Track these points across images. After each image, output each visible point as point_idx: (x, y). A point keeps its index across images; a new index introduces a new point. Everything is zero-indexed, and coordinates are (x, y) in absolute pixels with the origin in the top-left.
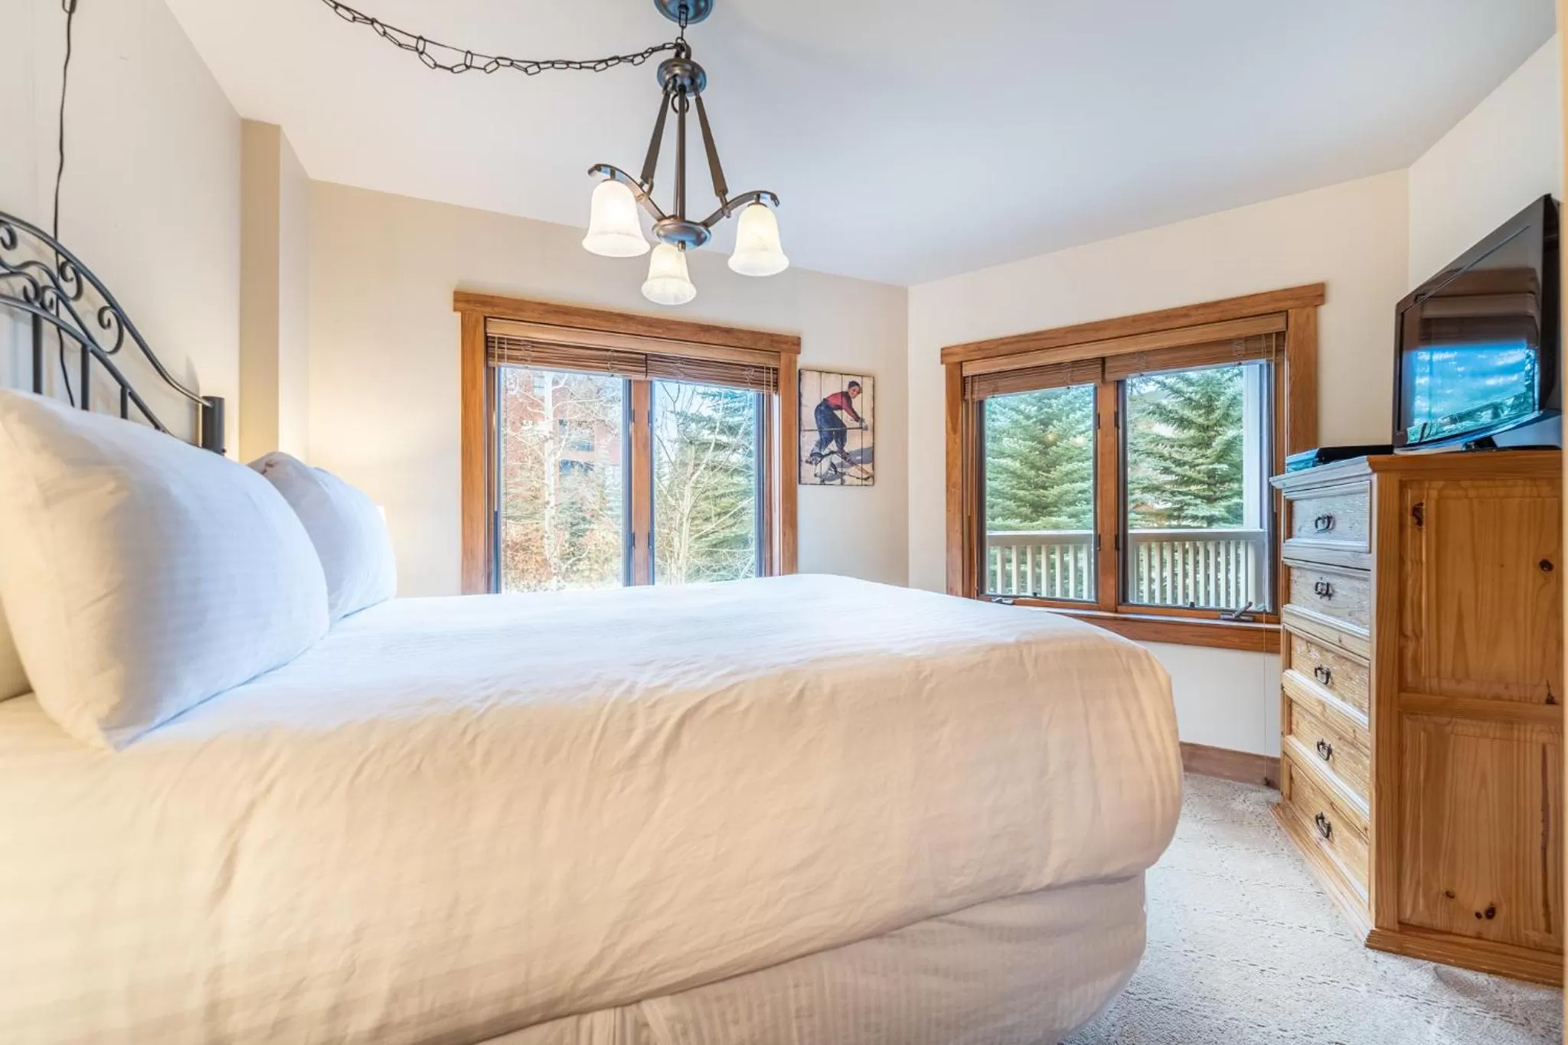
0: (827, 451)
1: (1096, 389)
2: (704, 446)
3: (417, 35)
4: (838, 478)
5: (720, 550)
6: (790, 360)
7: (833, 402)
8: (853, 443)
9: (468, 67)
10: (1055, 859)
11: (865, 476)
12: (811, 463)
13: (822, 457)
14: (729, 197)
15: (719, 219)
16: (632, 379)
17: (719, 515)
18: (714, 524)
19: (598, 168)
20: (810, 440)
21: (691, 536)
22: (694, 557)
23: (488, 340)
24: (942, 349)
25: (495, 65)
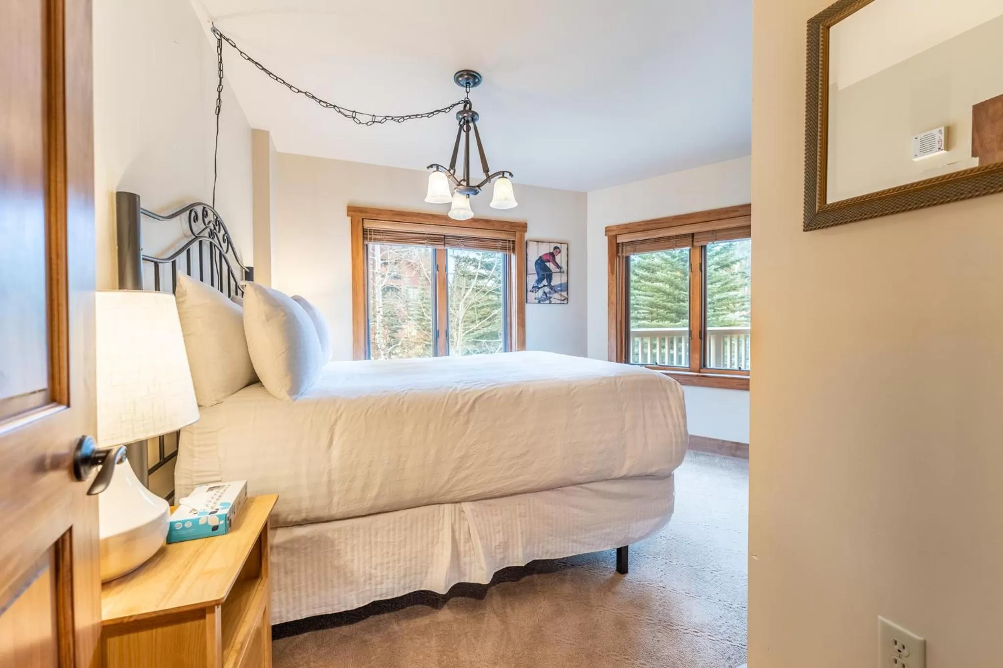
0: (541, 285)
1: (690, 250)
2: (471, 277)
3: (353, 110)
4: (547, 299)
5: (481, 340)
6: (521, 236)
7: (544, 258)
8: (556, 280)
9: (374, 122)
10: (628, 464)
11: (563, 299)
12: (533, 292)
13: (539, 288)
14: (490, 174)
15: (485, 183)
16: (437, 248)
17: (480, 319)
18: (478, 325)
19: (431, 166)
20: (532, 279)
21: (463, 332)
22: (466, 345)
23: (365, 231)
24: (606, 228)
25: (385, 120)
